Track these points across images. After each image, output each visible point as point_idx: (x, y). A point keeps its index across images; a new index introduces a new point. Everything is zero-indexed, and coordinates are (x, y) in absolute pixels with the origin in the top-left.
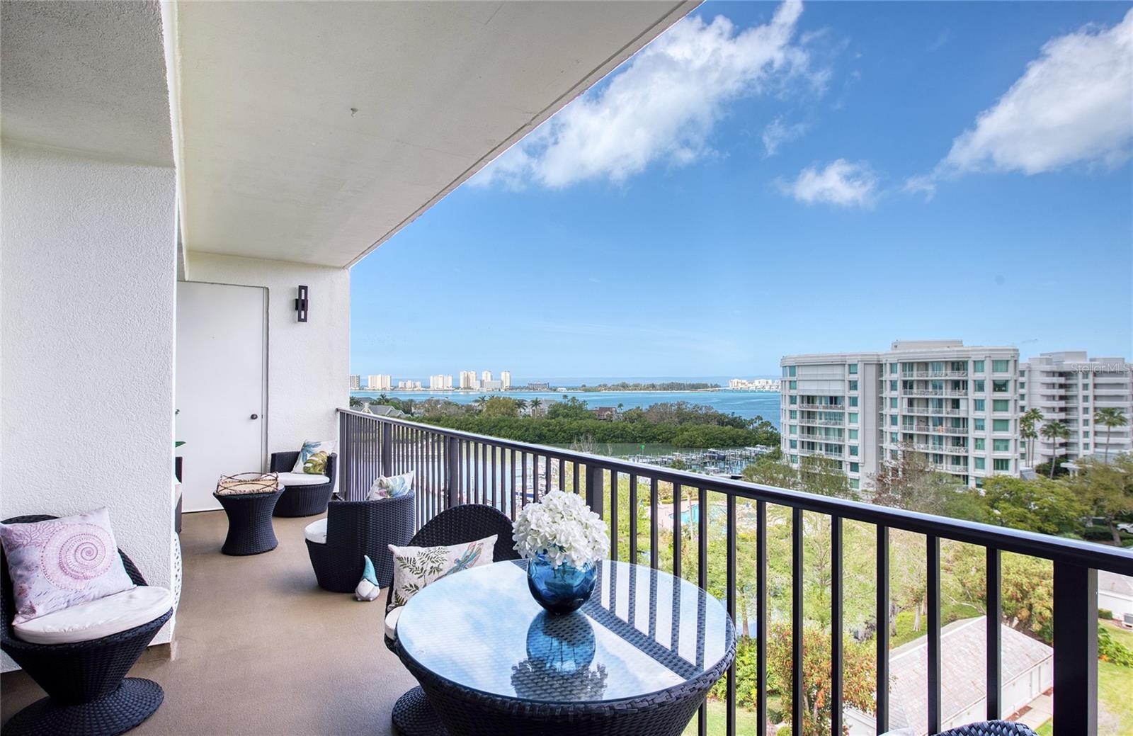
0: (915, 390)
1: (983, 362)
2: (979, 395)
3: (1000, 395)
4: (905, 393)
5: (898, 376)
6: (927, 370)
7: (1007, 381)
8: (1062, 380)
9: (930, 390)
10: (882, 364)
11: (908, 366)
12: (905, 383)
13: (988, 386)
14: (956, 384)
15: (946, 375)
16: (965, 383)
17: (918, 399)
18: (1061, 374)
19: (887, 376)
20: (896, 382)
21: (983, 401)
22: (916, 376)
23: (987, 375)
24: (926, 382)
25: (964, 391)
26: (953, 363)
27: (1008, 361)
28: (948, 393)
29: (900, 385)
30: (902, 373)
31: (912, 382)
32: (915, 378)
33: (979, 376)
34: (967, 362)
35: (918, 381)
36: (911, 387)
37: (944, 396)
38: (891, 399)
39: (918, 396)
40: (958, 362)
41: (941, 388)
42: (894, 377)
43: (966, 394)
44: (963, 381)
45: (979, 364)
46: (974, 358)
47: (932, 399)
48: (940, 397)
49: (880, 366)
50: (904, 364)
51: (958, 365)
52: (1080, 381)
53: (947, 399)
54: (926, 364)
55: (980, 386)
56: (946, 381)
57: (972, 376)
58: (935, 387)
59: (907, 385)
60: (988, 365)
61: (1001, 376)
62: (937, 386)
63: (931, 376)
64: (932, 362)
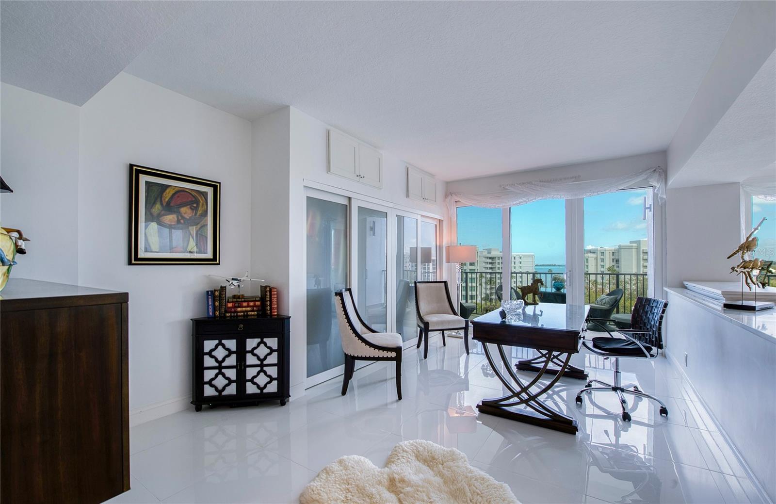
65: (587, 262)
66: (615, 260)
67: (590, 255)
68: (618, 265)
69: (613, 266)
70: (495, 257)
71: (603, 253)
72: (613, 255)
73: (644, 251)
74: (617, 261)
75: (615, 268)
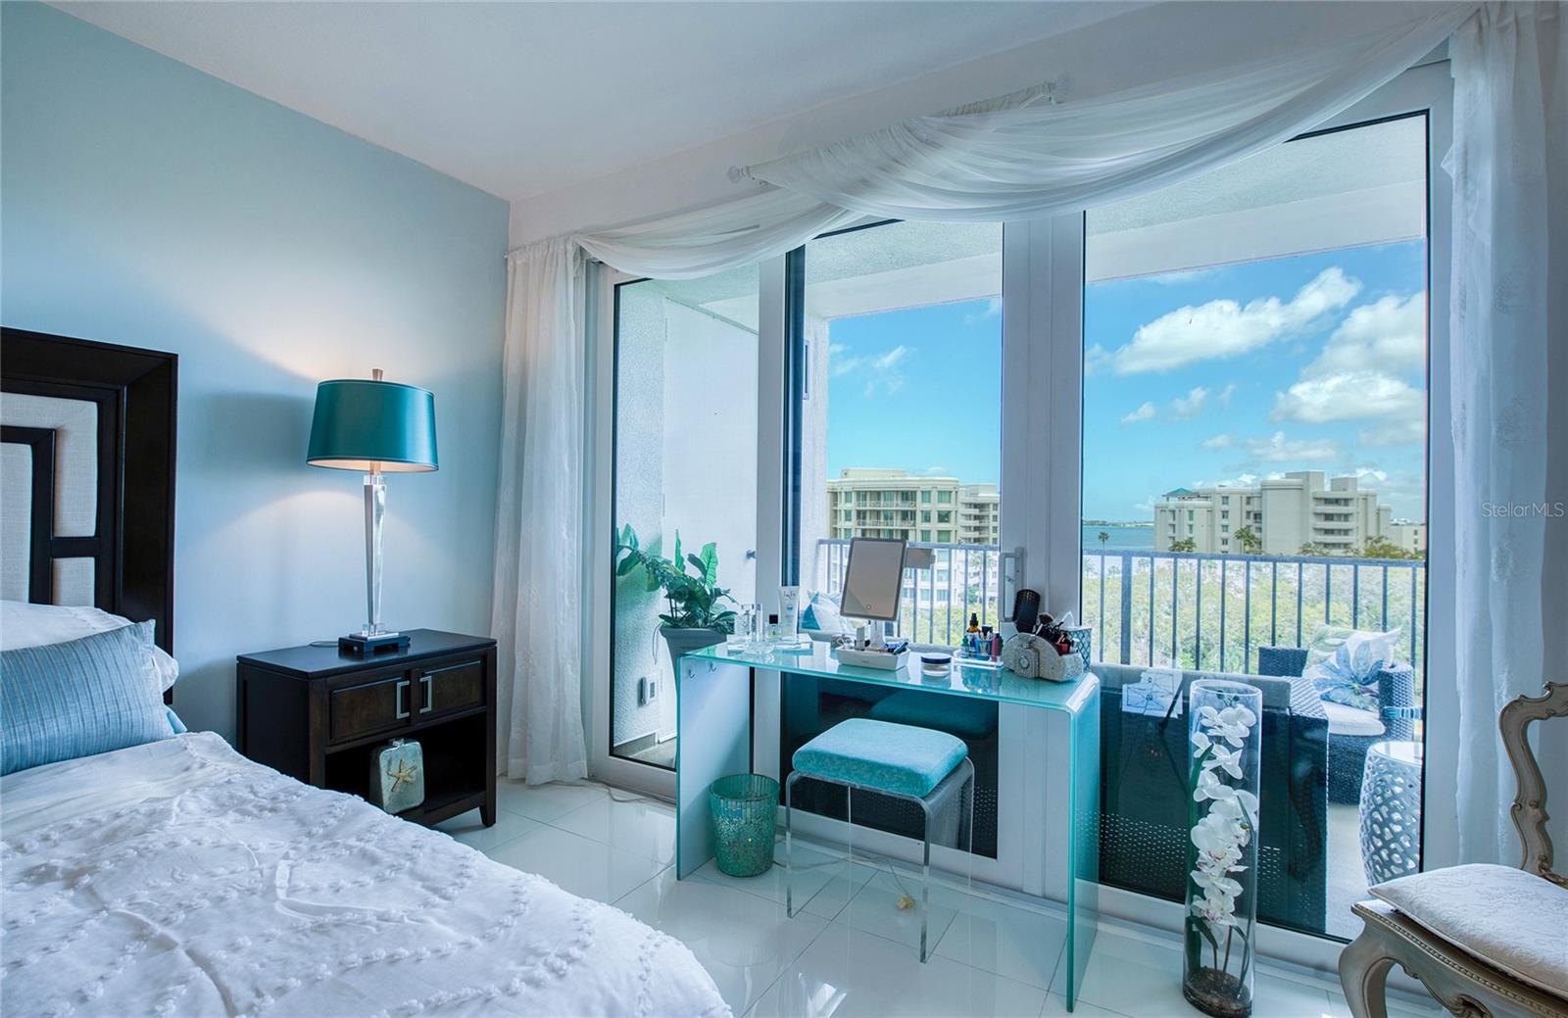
0: (868, 521)
1: (929, 492)
2: (926, 526)
3: (944, 526)
4: (859, 525)
5: (852, 506)
6: (879, 499)
7: (950, 512)
8: (976, 512)
9: (882, 520)
10: (836, 493)
11: (862, 495)
12: (859, 512)
13: (934, 517)
14: (905, 515)
15: (897, 505)
16: (914, 513)
17: (871, 530)
18: (976, 506)
19: (843, 506)
20: (850, 512)
21: (929, 531)
22: (869, 505)
23: (935, 506)
24: (878, 512)
25: (912, 522)
26: (903, 492)
27: (950, 492)
28: (897, 524)
29: (854, 515)
30: (857, 503)
31: (865, 512)
32: (868, 508)
33: (926, 506)
34: (915, 492)
35: (871, 511)
36: (864, 518)
37: (894, 527)
38: (845, 530)
39: (872, 527)
40: (907, 493)
41: (892, 519)
42: (849, 506)
43: (914, 525)
44: (911, 512)
45: (926, 494)
46: (923, 488)
47: (884, 530)
48: (891, 528)
49: (835, 495)
50: (858, 493)
51: (907, 495)
52: (992, 512)
53: (897, 530)
54: (879, 493)
55: (927, 518)
56: (897, 511)
57: (920, 506)
58: (886, 518)
59: (861, 515)
60: (934, 495)
61: (944, 507)
62: (888, 517)
63: (883, 506)
64: (884, 492)
65: (1191, 518)
66: (1252, 516)
67: (1196, 502)
68: (1258, 525)
69: (1248, 527)
70: (988, 504)
71: (1225, 499)
72: (1248, 503)
73: (1318, 496)
74: (1258, 516)
75: (1253, 532)
